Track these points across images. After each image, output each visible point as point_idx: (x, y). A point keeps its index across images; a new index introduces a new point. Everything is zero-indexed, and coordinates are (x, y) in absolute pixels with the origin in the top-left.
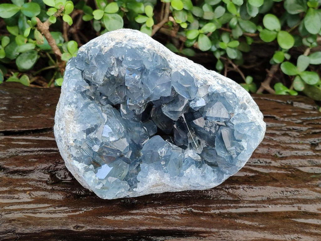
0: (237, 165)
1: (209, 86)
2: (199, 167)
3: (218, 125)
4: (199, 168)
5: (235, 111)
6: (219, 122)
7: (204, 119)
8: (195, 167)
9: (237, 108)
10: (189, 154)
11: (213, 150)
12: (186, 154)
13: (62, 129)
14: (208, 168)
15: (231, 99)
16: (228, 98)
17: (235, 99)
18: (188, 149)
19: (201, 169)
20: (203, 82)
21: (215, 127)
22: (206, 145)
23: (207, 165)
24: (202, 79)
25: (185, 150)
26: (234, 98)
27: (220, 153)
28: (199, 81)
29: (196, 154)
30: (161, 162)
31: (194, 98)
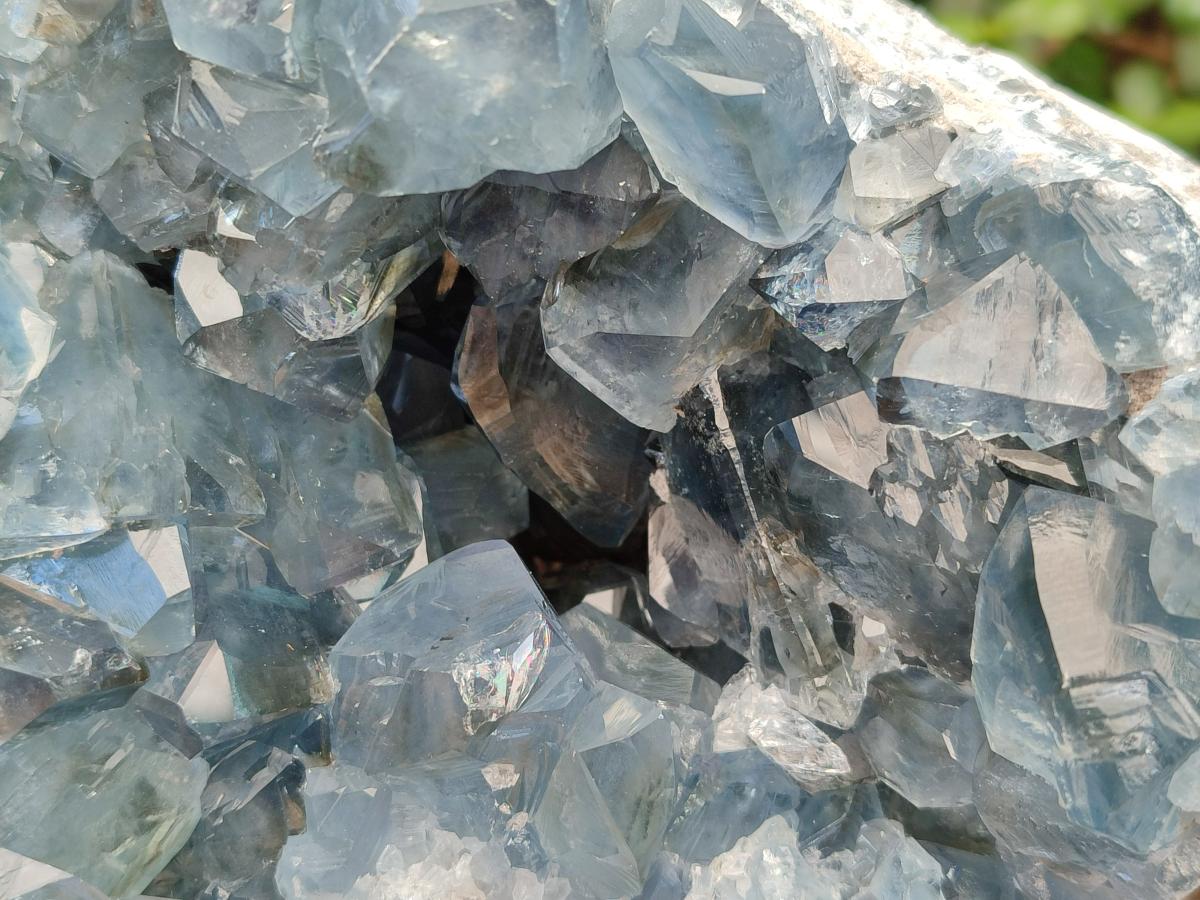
0: (1156, 859)
1: (953, 136)
2: (821, 846)
3: (1005, 470)
4: (827, 848)
5: (1171, 343)
6: (1019, 445)
7: (873, 412)
8: (793, 836)
9: (1188, 318)
10: (748, 721)
11: (961, 700)
12: (723, 717)
14: (897, 862)
15: (1142, 237)
16: (1110, 226)
17: (1172, 233)
18: (750, 676)
19: (847, 857)
20: (893, 102)
21: (980, 494)
22: (903, 660)
23: (896, 828)
24: (892, 78)
25: (723, 682)
26: (1161, 227)
27: (1014, 734)
28: (864, 92)
29: (807, 728)
30: (483, 770)
31: (809, 237)
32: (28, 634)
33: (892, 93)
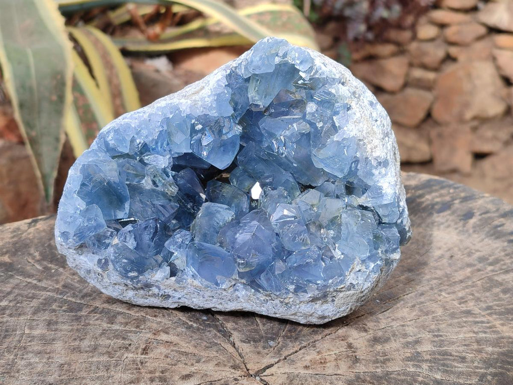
13: (376, 121)
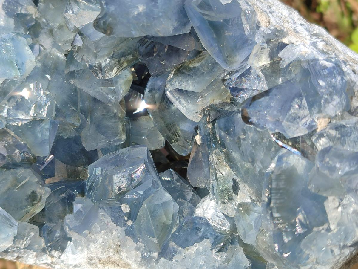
1: (287, 45)
8: (210, 245)
12: (198, 207)
16: (318, 73)
17: (335, 77)
25: (202, 198)
29: (221, 215)
30: (121, 206)
31: (239, 68)
32: (6, 143)
33: (270, 30)
